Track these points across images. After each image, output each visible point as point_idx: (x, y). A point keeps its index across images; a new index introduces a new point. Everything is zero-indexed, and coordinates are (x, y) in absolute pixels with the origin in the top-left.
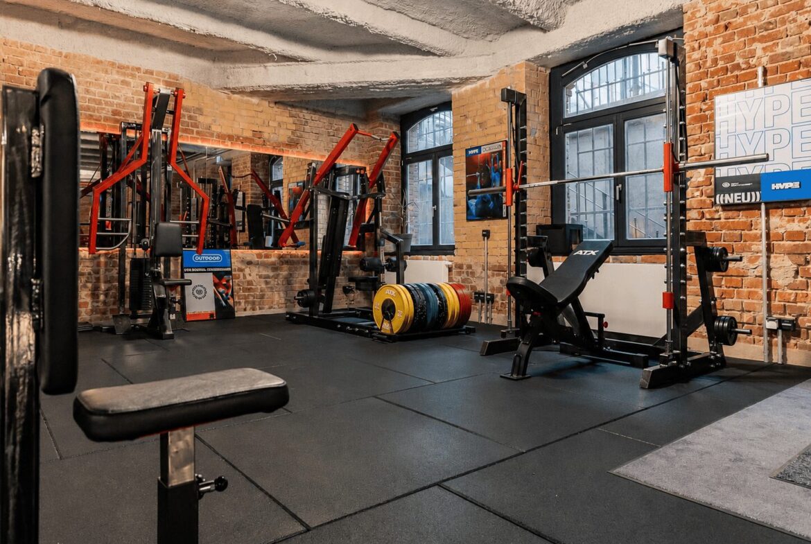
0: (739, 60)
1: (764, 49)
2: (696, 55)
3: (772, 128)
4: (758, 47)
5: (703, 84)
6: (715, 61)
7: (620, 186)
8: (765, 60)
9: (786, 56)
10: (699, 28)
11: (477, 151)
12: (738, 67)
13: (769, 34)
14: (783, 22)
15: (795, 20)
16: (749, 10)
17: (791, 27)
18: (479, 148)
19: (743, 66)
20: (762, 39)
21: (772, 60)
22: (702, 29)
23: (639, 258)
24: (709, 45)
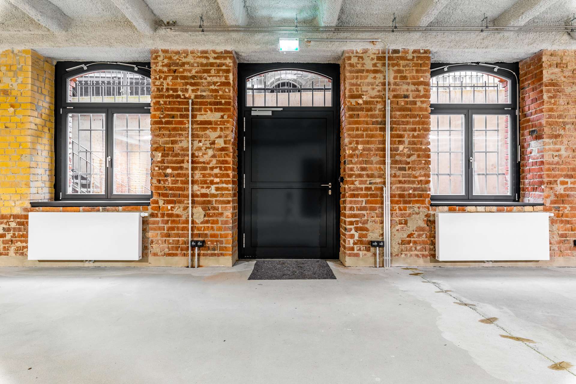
0: (180, 93)
1: (193, 90)
4: (190, 88)
5: (162, 101)
6: (168, 90)
7: (110, 157)
8: (193, 97)
9: (202, 97)
10: (159, 68)
12: (179, 96)
13: (195, 82)
14: (201, 78)
15: (206, 79)
16: (186, 66)
17: (204, 82)
19: (182, 97)
20: (192, 84)
21: (196, 97)
22: (161, 68)
23: (120, 208)
24: (165, 79)
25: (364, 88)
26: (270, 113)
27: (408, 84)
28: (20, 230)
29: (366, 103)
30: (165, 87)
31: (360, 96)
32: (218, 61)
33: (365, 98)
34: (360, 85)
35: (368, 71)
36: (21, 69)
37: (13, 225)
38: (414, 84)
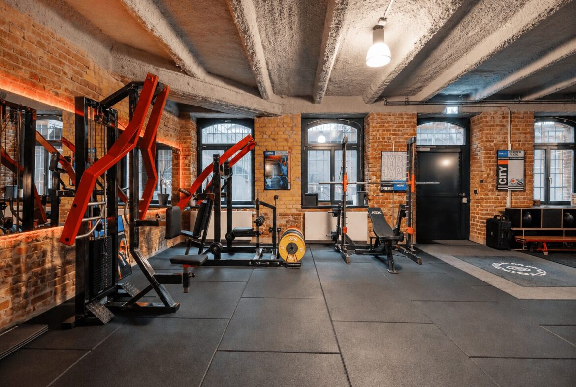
0: (386, 139)
1: (394, 138)
2: (374, 133)
3: (398, 166)
4: (392, 137)
5: (376, 145)
6: (379, 138)
9: (399, 142)
10: (374, 125)
11: (272, 153)
12: (386, 142)
14: (399, 130)
15: (401, 131)
16: (390, 123)
17: (400, 133)
18: (274, 152)
19: (388, 142)
20: (394, 134)
23: (352, 209)
24: (378, 131)
25: (495, 136)
26: (429, 150)
27: (521, 133)
28: (295, 222)
29: (495, 145)
30: (378, 136)
31: (492, 141)
32: (409, 120)
33: (495, 142)
34: (492, 134)
35: (497, 125)
36: (296, 126)
37: (292, 219)
38: (524, 133)
